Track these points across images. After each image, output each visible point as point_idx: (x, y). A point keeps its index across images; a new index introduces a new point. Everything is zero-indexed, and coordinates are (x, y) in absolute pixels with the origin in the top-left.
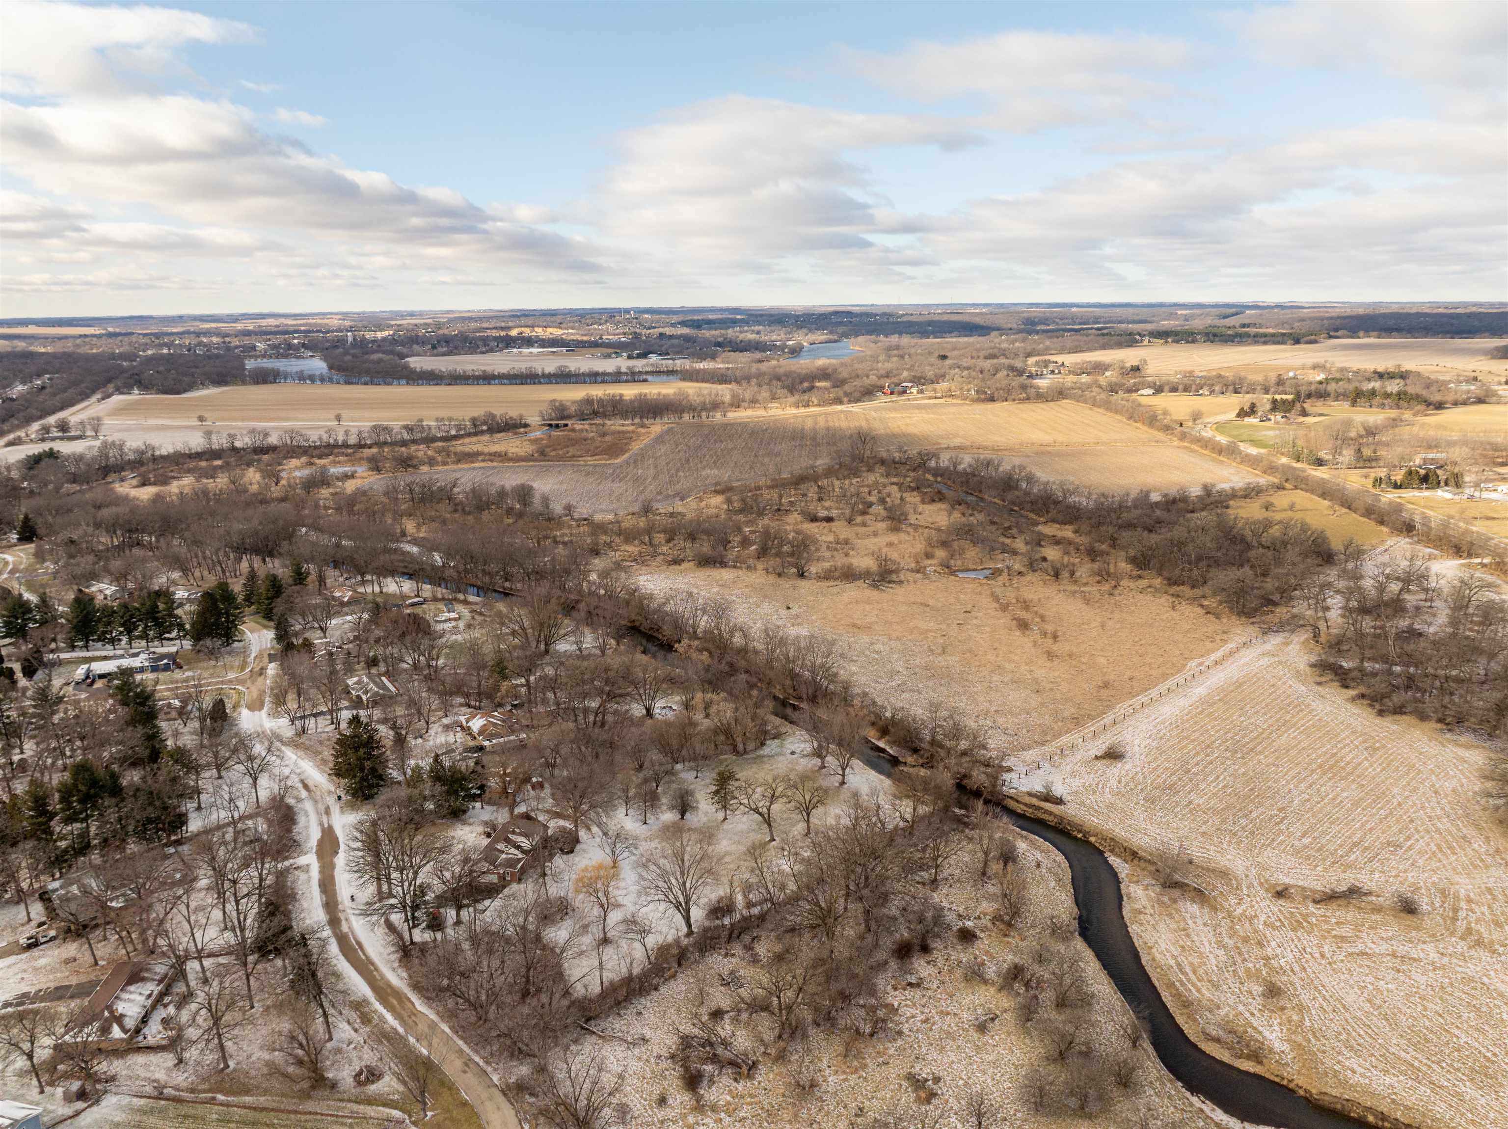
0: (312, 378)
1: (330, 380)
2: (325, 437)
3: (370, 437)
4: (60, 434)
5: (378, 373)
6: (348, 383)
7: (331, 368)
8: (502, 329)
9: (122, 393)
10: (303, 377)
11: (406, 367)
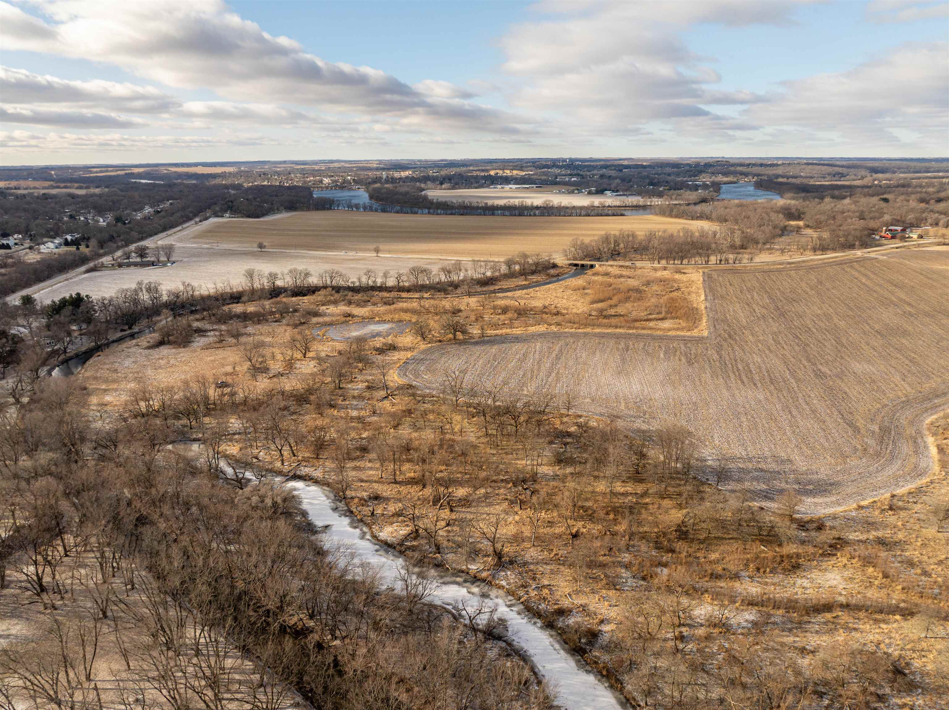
0: (357, 206)
1: (371, 209)
2: (364, 280)
3: (408, 281)
4: (138, 260)
5: (405, 202)
6: (384, 211)
7: (371, 197)
8: (483, 171)
9: (218, 216)
10: (352, 207)
11: (425, 198)
